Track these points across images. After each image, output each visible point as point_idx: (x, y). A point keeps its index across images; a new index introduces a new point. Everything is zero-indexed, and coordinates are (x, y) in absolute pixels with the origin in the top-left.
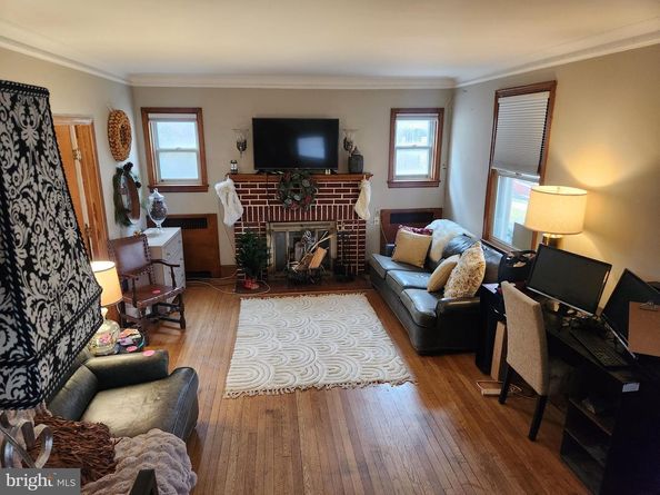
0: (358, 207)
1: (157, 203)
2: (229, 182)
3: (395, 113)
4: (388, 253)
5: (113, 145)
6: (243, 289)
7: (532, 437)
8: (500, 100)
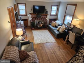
0: (47, 18)
1: (20, 18)
2: (30, 15)
3: (52, 5)
4: (51, 25)
5: (15, 10)
6: (32, 29)
7: (71, 49)
8: (68, 5)
